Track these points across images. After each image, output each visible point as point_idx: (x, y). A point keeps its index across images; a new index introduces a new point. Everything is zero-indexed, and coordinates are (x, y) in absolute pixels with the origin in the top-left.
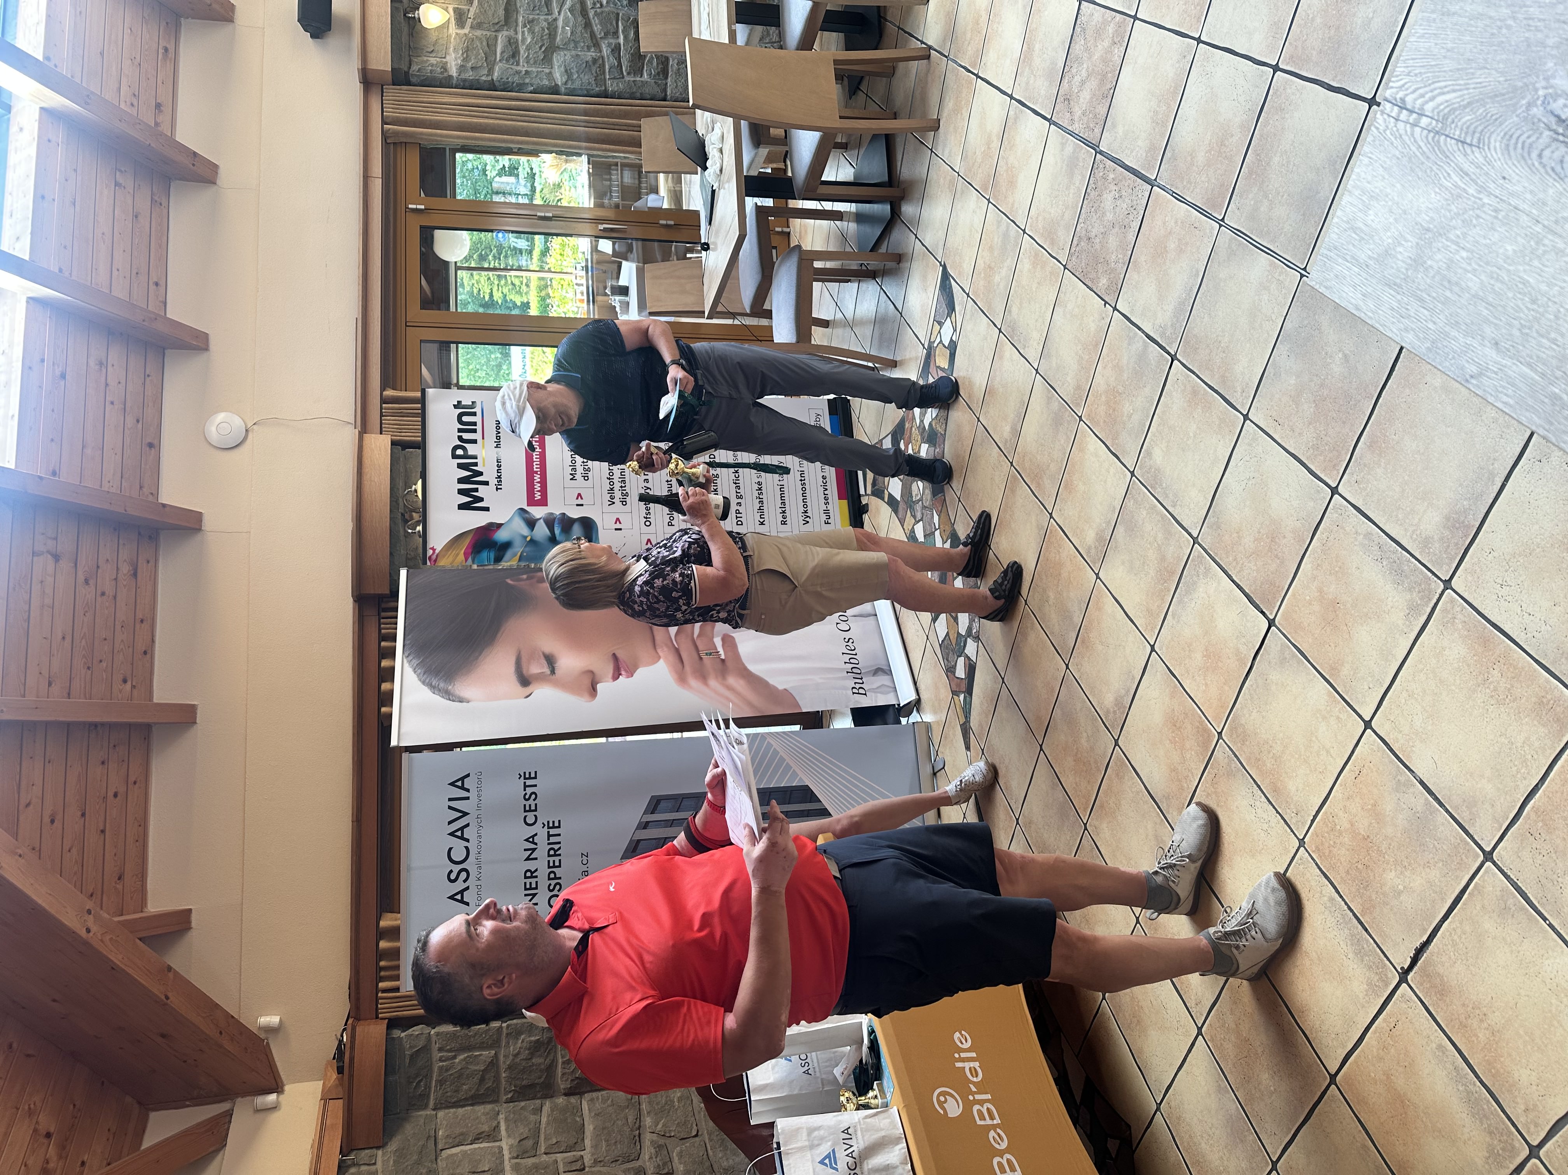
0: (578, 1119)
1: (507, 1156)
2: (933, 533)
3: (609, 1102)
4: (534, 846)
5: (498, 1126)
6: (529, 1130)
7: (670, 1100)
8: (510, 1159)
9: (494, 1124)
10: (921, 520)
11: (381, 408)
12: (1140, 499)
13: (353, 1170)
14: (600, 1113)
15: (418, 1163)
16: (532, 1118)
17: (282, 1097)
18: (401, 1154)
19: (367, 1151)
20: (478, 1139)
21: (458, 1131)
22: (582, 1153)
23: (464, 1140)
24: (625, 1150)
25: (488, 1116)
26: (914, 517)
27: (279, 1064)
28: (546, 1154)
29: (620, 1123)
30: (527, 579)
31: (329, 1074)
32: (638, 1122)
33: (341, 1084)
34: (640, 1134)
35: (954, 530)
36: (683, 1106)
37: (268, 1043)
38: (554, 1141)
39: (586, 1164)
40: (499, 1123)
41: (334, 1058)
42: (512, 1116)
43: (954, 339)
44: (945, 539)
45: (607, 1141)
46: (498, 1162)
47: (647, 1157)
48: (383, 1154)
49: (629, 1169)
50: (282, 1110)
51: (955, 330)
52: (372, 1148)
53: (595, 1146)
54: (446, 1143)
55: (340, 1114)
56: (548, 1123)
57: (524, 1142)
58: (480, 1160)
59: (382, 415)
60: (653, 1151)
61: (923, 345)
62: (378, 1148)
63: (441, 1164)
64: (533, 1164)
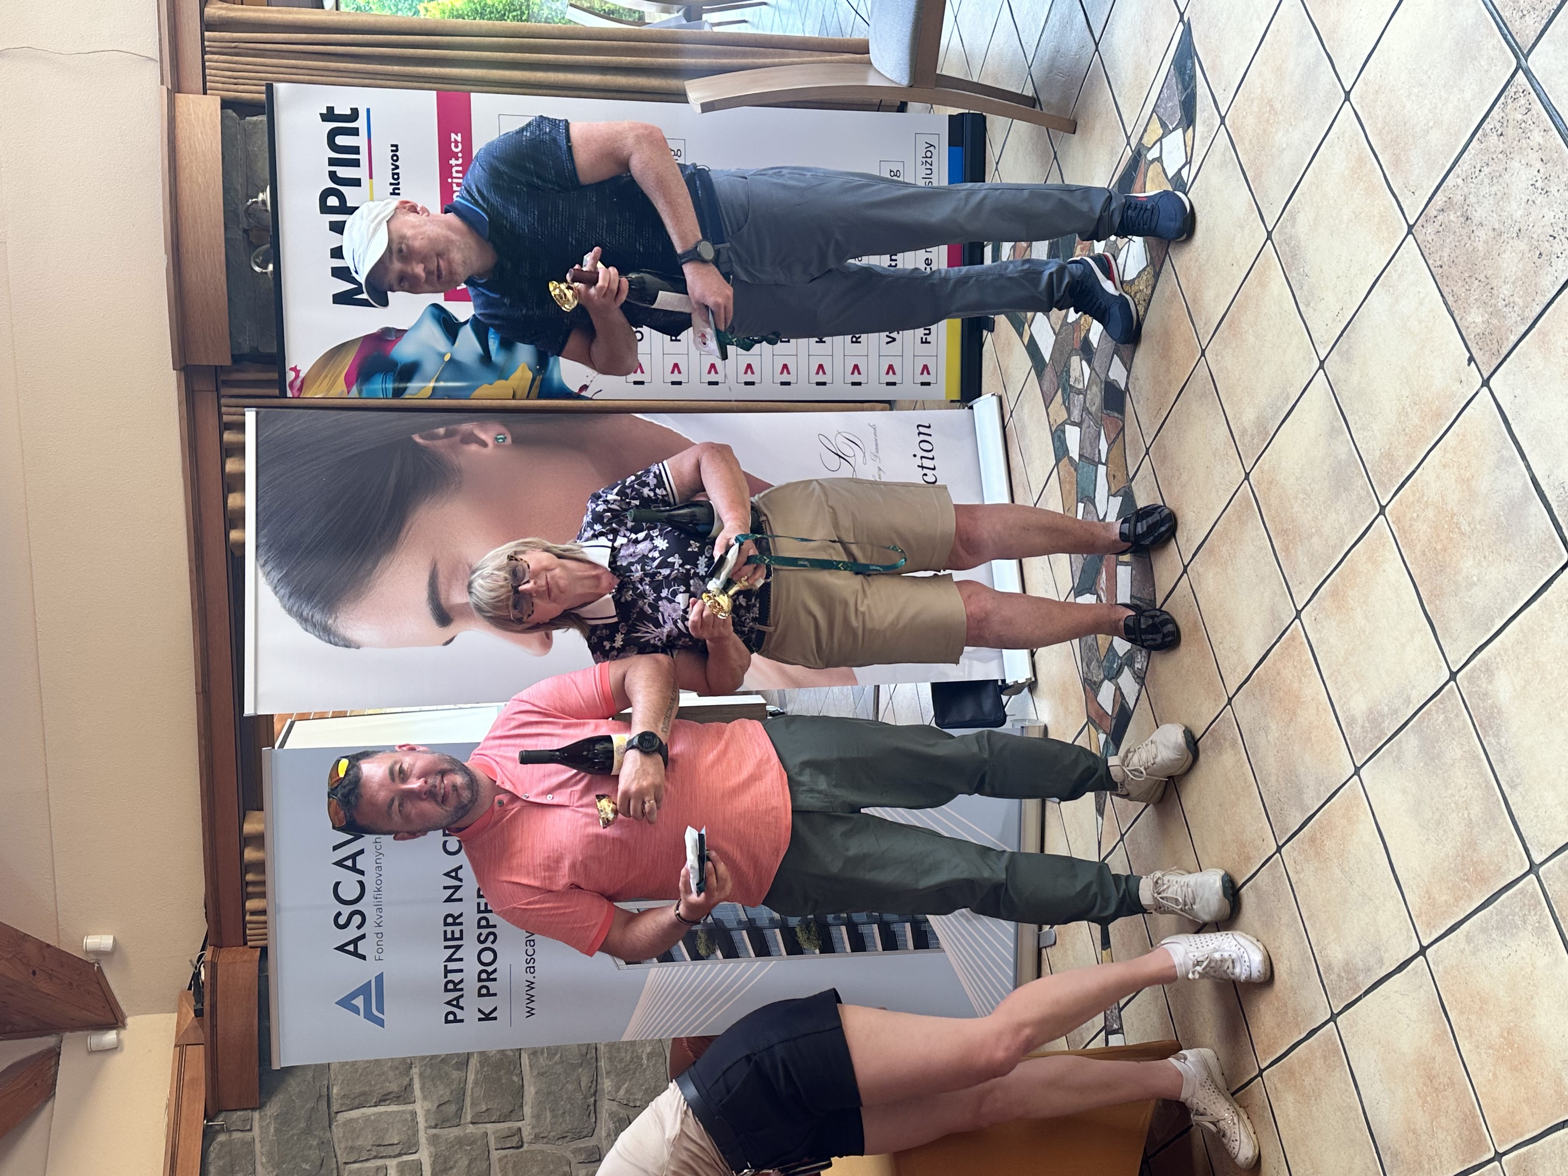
0: (515, 1079)
1: (422, 1124)
2: (1096, 464)
3: (557, 1057)
4: (458, 883)
5: (409, 1086)
6: (451, 1093)
7: (637, 1056)
8: (426, 1128)
9: (405, 1083)
10: (1079, 425)
11: (203, 39)
12: (1456, 724)
13: (222, 1138)
14: (545, 1073)
15: (307, 1131)
16: (455, 1074)
17: (124, 1034)
18: (284, 1120)
19: (240, 1113)
20: (385, 1100)
21: (358, 1089)
22: (520, 1124)
23: (367, 1102)
24: (576, 1123)
25: (397, 1072)
26: (1068, 410)
27: (116, 992)
28: (472, 1123)
29: (570, 1087)
30: (449, 435)
31: (184, 1010)
32: (594, 1086)
33: (202, 1026)
34: (595, 1101)
35: (1130, 487)
36: (655, 1065)
37: (99, 968)
38: (484, 1108)
39: (525, 1140)
40: (411, 1080)
41: (190, 988)
42: (429, 1071)
43: (1184, 173)
44: (1113, 490)
45: (552, 1110)
46: (410, 1132)
47: (604, 1134)
48: (261, 1118)
49: (580, 1149)
50: (125, 1051)
51: (1188, 162)
52: (245, 1109)
53: (537, 1117)
54: (342, 1105)
55: (202, 1064)
56: (476, 1083)
57: (444, 1107)
58: (387, 1129)
59: (204, 52)
60: (611, 1126)
61: (1128, 138)
62: (253, 1109)
63: (337, 1132)
64: (456, 1137)
